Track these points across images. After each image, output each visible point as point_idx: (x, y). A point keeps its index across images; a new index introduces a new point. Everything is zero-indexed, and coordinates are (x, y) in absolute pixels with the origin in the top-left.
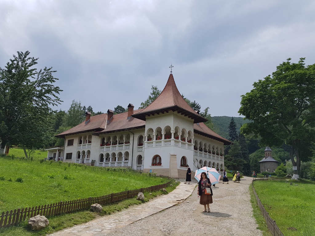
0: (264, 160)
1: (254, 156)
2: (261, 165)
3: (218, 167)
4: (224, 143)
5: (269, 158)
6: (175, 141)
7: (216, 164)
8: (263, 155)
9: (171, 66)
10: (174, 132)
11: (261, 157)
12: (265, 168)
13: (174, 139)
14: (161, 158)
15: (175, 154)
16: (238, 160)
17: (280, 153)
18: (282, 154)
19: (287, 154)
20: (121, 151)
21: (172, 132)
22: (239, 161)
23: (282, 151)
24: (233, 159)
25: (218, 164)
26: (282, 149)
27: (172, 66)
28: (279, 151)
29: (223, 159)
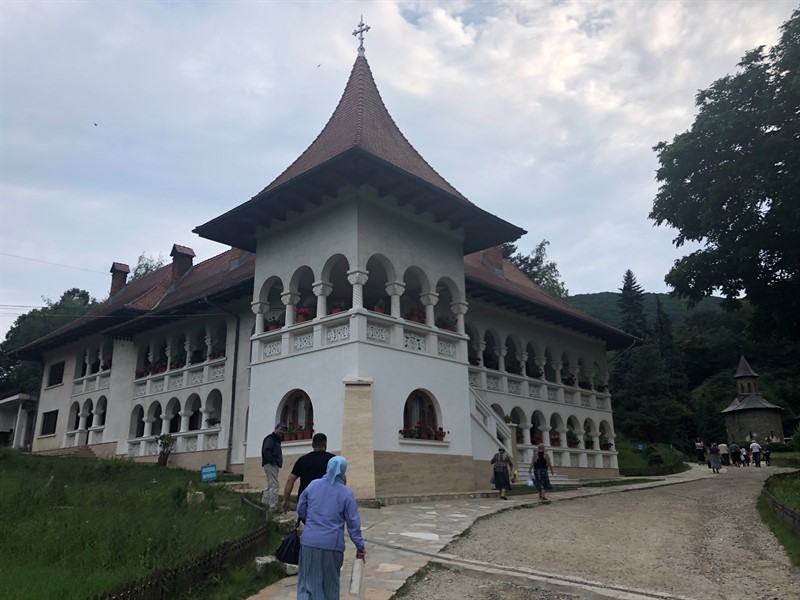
0: (736, 405)
1: (704, 396)
2: (728, 422)
3: (591, 434)
4: (604, 343)
5: (752, 397)
6: (371, 322)
7: (582, 424)
9: (358, 29)
10: (365, 279)
12: (740, 429)
13: (365, 311)
14: (311, 403)
15: (366, 379)
16: (663, 406)
20: (195, 391)
21: (352, 279)
22: (664, 409)
25: (588, 424)
27: (364, 27)
29: (608, 404)
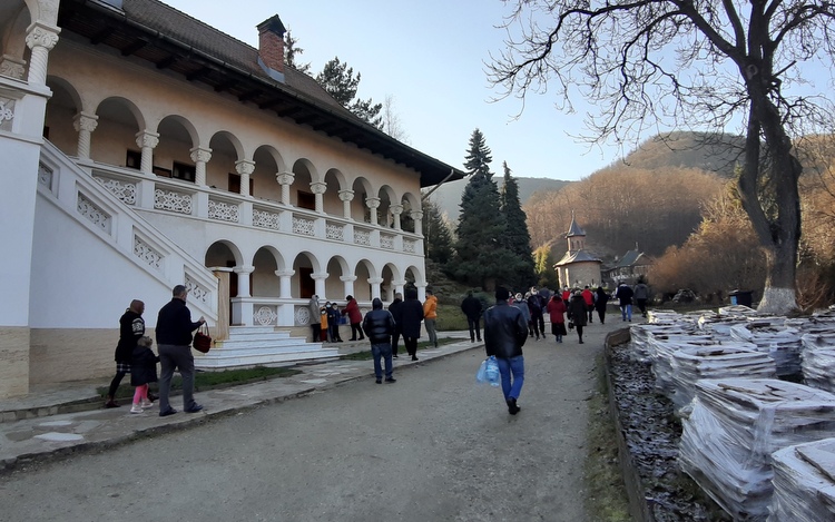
4: (418, 175)
5: (580, 253)
29: (419, 247)
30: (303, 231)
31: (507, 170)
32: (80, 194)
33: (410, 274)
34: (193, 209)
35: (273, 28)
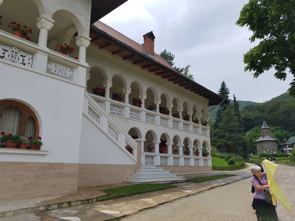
0: (261, 139)
2: (258, 145)
3: (197, 148)
4: (208, 101)
5: (267, 136)
7: (193, 142)
8: (258, 134)
11: (256, 137)
17: (277, 131)
18: (279, 132)
19: (285, 132)
23: (279, 129)
24: (227, 134)
26: (279, 127)
28: (276, 129)
29: (208, 132)
30: (164, 124)
31: (235, 98)
32: (89, 107)
33: (204, 144)
34: (123, 114)
35: (150, 37)
